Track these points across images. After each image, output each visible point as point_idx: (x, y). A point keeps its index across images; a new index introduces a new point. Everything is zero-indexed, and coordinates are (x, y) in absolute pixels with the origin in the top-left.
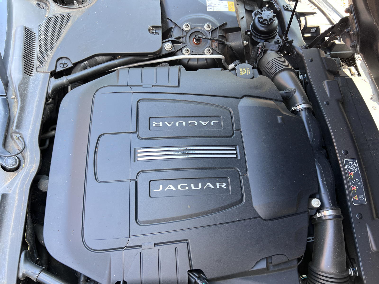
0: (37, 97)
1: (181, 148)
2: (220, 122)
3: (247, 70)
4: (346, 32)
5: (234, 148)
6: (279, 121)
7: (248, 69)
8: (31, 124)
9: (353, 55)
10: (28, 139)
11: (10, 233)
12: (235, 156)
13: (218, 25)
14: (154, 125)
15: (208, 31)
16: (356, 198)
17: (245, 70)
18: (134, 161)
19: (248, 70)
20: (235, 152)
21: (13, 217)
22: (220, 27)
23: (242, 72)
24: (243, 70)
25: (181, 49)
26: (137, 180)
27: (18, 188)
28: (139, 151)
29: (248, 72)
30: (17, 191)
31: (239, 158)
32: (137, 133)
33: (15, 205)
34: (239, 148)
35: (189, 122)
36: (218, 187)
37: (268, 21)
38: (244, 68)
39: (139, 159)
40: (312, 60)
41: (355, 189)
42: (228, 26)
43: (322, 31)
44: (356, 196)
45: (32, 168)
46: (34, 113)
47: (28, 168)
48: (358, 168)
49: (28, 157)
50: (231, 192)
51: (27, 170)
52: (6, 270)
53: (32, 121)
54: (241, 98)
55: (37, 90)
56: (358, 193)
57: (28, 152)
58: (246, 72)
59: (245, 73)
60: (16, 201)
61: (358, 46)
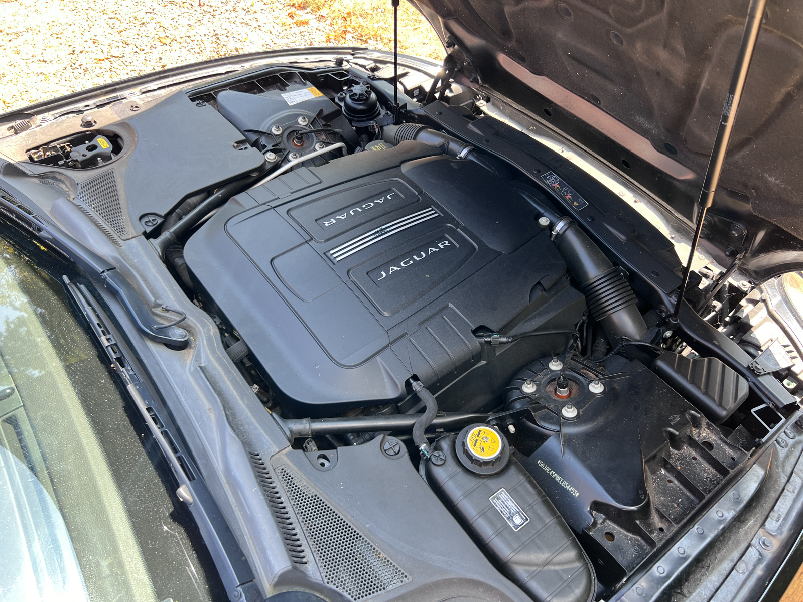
0: (149, 264)
1: (376, 230)
2: (396, 194)
3: (381, 146)
4: (457, 71)
5: (431, 209)
6: (456, 167)
8: (167, 291)
9: (473, 103)
12: (437, 215)
13: (314, 115)
14: (326, 225)
15: (306, 126)
16: (575, 203)
17: (379, 147)
18: (334, 264)
20: (434, 212)
21: (231, 386)
22: (318, 116)
24: (376, 148)
25: (285, 157)
26: (351, 279)
27: (210, 356)
28: (332, 252)
29: (383, 147)
31: (442, 215)
32: (314, 239)
33: (222, 373)
34: (435, 207)
35: (364, 206)
36: (442, 247)
37: (365, 93)
39: (338, 259)
40: (441, 114)
41: (569, 196)
42: (326, 113)
43: (427, 88)
44: (575, 202)
46: (160, 280)
48: (558, 179)
49: (194, 323)
50: (458, 245)
52: (267, 438)
53: (166, 288)
54: (400, 165)
55: (143, 257)
56: (575, 198)
57: (192, 319)
59: (380, 150)
61: (479, 78)
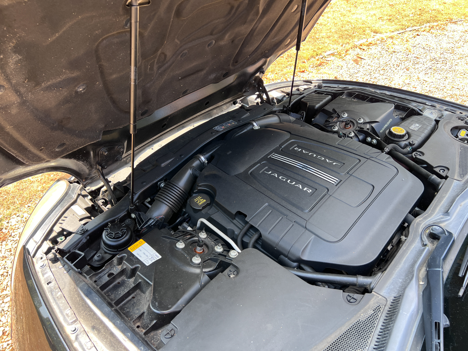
2: (264, 171)
10: (417, 241)
14: (311, 191)
16: (233, 123)
17: (198, 201)
18: (341, 180)
19: (196, 200)
23: (203, 202)
26: (346, 173)
29: (198, 198)
31: (274, 153)
32: (326, 194)
34: (268, 156)
35: (284, 180)
38: (197, 203)
47: (423, 222)
51: (425, 221)
53: (409, 252)
56: (230, 123)
59: (201, 200)
60: (438, 208)
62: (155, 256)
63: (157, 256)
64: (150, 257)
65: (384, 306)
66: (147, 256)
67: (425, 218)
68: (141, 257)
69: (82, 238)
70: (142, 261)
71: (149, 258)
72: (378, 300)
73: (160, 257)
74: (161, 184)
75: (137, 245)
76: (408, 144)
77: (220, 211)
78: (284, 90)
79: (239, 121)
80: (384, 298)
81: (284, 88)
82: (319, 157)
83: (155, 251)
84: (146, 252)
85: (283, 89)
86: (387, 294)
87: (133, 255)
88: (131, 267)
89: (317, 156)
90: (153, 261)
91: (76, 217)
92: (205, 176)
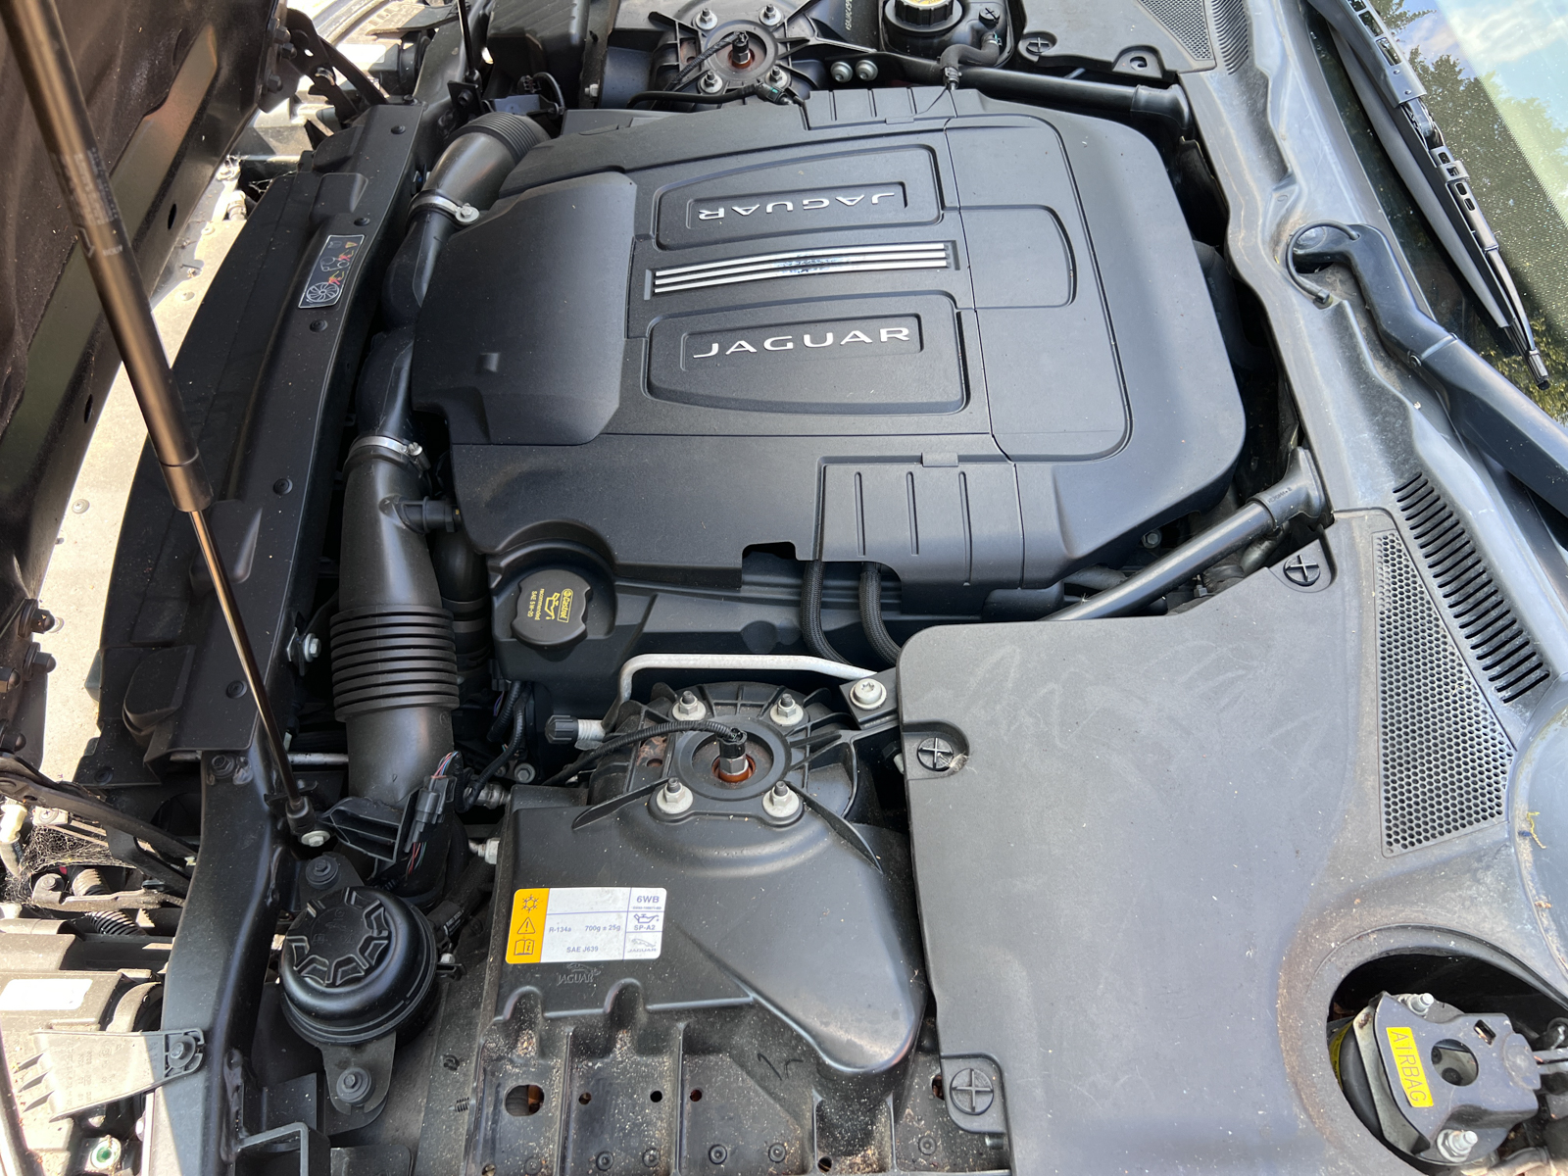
1: (818, 270)
2: (688, 355)
3: (539, 607)
5: (657, 291)
7: (534, 614)
10: (1294, 300)
11: (1232, 131)
12: (658, 274)
14: (905, 331)
17: (546, 609)
18: (954, 243)
19: (535, 610)
20: (658, 282)
23: (564, 602)
24: (556, 609)
26: (942, 212)
27: (1258, 198)
28: (943, 263)
29: (537, 601)
30: (1256, 193)
31: (648, 274)
32: (956, 311)
34: (643, 295)
35: (790, 346)
36: (721, 209)
38: (548, 618)
39: (941, 246)
41: (342, 257)
44: (347, 246)
45: (1243, 239)
47: (1256, 238)
48: (307, 290)
51: (1256, 233)
56: (338, 252)
57: (1274, 270)
58: (548, 599)
59: (553, 598)
60: (1248, 177)
62: (643, 904)
63: (647, 899)
64: (633, 923)
65: (1396, 534)
66: (619, 928)
67: (1251, 224)
68: (597, 948)
69: (216, 1081)
70: (620, 958)
71: (631, 928)
72: (1370, 527)
73: (661, 893)
74: (298, 648)
75: (527, 922)
76: (981, 26)
77: (660, 594)
78: (377, 22)
79: (358, 223)
80: (1373, 512)
81: (374, 17)
82: (806, 202)
83: (621, 892)
84: (591, 920)
85: (375, 24)
86: (1371, 495)
87: (561, 968)
88: (599, 1011)
89: (797, 205)
90: (659, 925)
91: (72, 1024)
92: (488, 505)
